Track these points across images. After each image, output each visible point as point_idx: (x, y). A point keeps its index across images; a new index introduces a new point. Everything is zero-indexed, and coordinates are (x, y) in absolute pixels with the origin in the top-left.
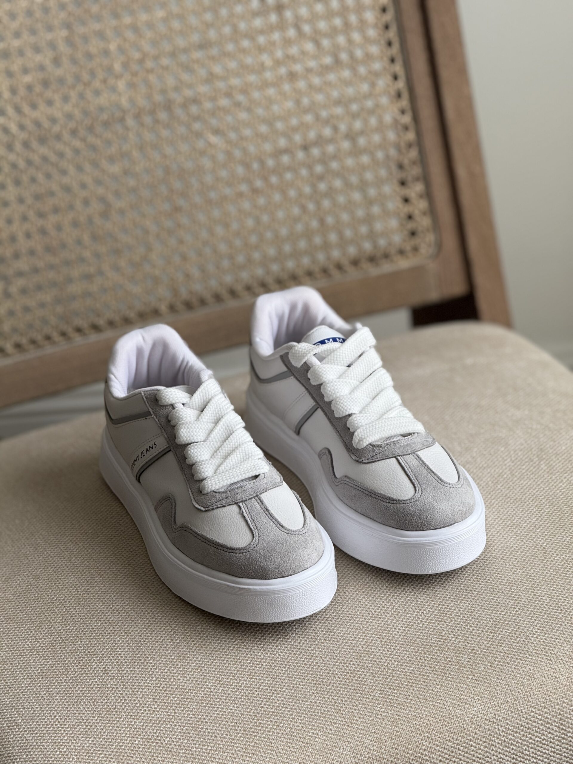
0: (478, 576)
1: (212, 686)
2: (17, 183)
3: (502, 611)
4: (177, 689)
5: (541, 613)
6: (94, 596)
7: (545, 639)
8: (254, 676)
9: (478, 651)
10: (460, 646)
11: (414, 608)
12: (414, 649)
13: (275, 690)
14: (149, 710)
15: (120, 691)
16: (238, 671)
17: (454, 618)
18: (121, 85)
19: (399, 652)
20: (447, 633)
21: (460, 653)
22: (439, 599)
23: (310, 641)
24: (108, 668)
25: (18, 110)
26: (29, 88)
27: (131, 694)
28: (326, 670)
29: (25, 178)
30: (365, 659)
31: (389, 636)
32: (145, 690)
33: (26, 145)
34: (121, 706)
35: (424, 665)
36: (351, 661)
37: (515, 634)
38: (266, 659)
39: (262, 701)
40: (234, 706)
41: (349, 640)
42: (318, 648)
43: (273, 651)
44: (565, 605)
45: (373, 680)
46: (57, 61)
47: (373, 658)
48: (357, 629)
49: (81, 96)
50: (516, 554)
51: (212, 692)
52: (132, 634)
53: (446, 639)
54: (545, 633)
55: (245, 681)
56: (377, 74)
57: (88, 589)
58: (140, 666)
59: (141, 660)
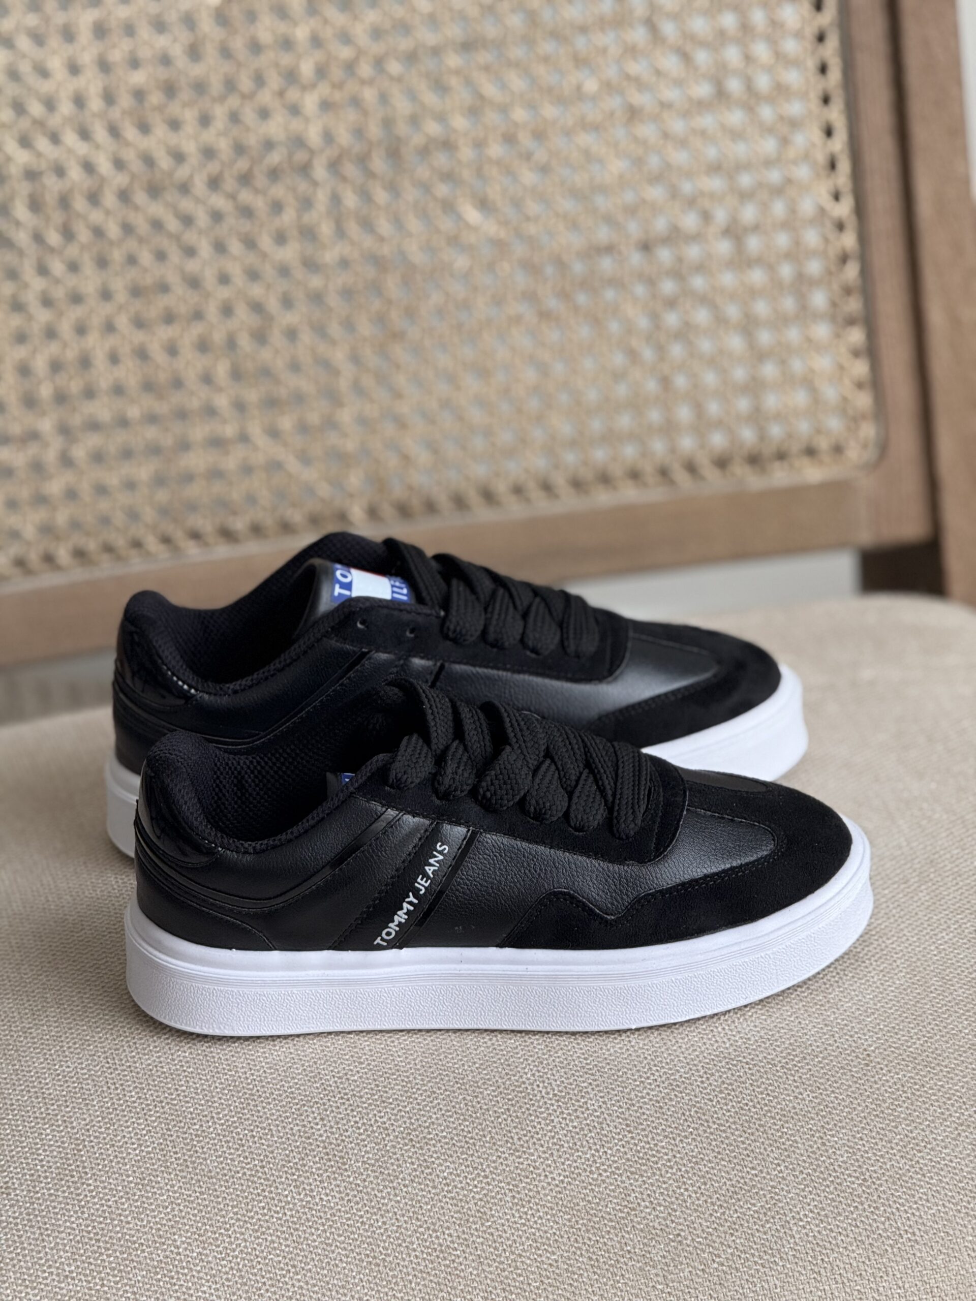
0: (729, 1094)
1: (183, 1242)
2: (102, 263)
3: (753, 1168)
4: (120, 1240)
5: (824, 1179)
6: (35, 1043)
7: (819, 1232)
8: (263, 1233)
9: (686, 1239)
10: (656, 1225)
11: (591, 1141)
12: (569, 1221)
13: (294, 1266)
14: (58, 1275)
15: (18, 1230)
16: (238, 1220)
17: (660, 1169)
18: (310, 102)
19: (540, 1221)
20: (639, 1196)
21: (652, 1239)
22: (644, 1130)
23: (384, 1180)
24: (13, 1183)
25: (114, 131)
26: (139, 95)
27: (37, 1239)
28: (398, 1238)
29: (117, 255)
30: (474, 1227)
31: (530, 1190)
32: (63, 1235)
33: (124, 196)
34: (12, 1259)
35: (579, 1253)
36: (448, 1228)
37: (765, 1214)
38: (295, 1204)
39: (264, 1283)
40: (210, 1287)
41: (456, 1187)
42: (396, 1195)
43: (312, 1191)
44: (875, 1172)
45: (477, 1269)
46: (194, 52)
47: (490, 1226)
48: (476, 1168)
49: (234, 117)
50: (813, 1060)
51: (179, 1254)
52: (74, 1124)
53: (634, 1209)
54: (822, 1221)
55: (246, 1241)
56: (794, 124)
57: (29, 1028)
58: (69, 1187)
59: (72, 1176)
